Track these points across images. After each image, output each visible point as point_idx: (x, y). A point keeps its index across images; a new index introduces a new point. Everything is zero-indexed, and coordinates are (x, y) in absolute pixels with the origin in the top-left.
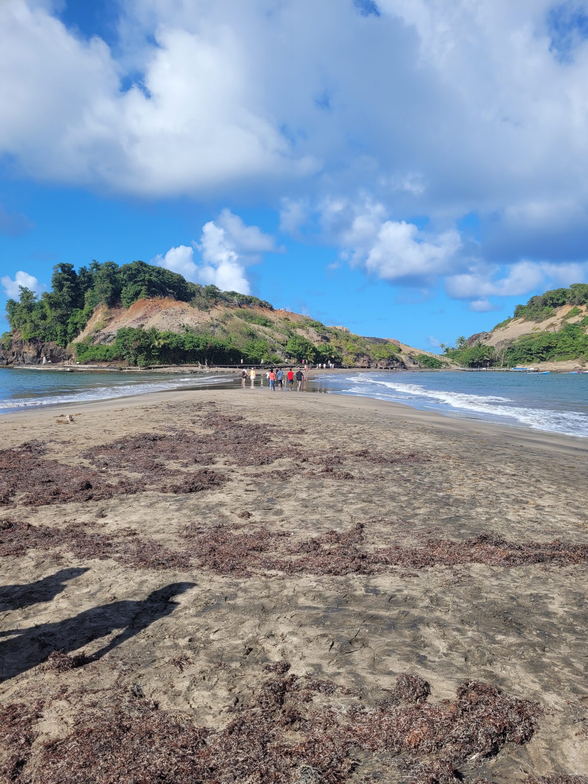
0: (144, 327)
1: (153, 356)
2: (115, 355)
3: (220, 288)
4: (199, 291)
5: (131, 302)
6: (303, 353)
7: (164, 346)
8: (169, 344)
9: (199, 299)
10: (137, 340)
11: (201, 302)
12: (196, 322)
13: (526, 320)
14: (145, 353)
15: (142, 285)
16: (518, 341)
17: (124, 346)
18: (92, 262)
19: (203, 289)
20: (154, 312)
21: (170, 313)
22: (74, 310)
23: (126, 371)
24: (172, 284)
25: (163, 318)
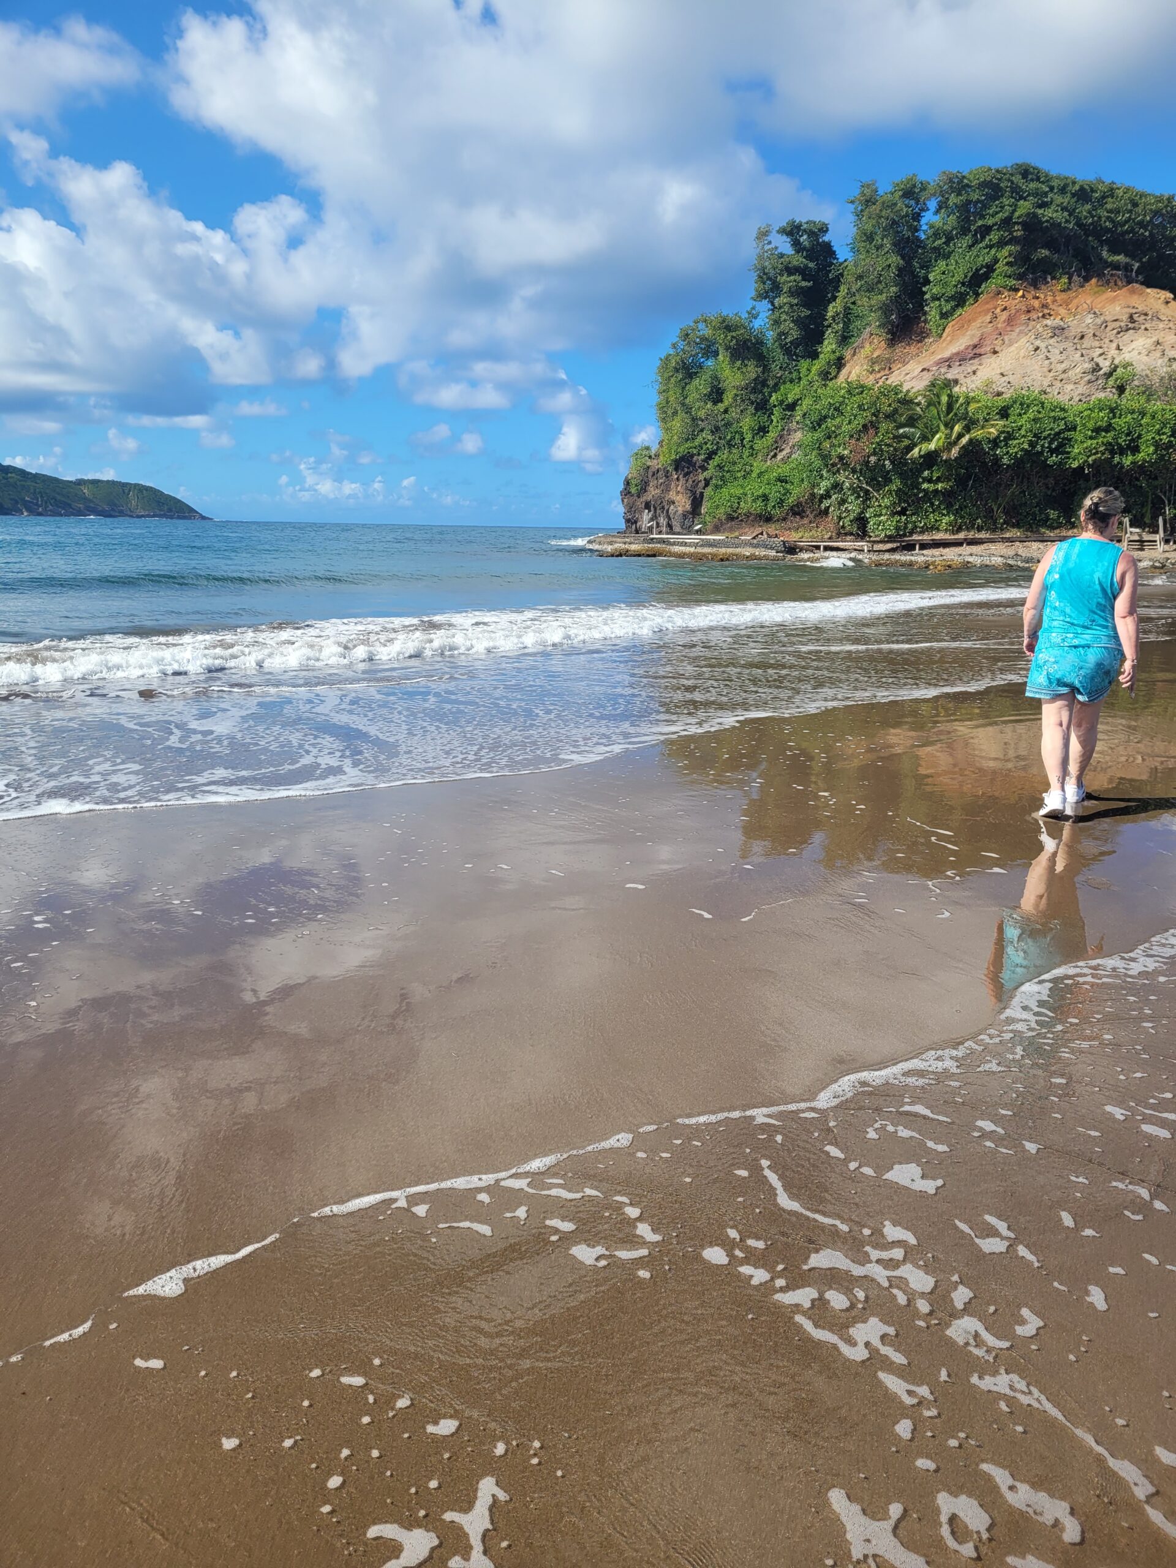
1: (928, 496)
2: (797, 492)
5: (954, 309)
7: (970, 451)
8: (995, 443)
10: (864, 431)
14: (896, 485)
15: (1001, 244)
17: (824, 457)
20: (1014, 334)
21: (1073, 331)
22: (803, 363)
24: (1127, 232)
25: (1037, 349)
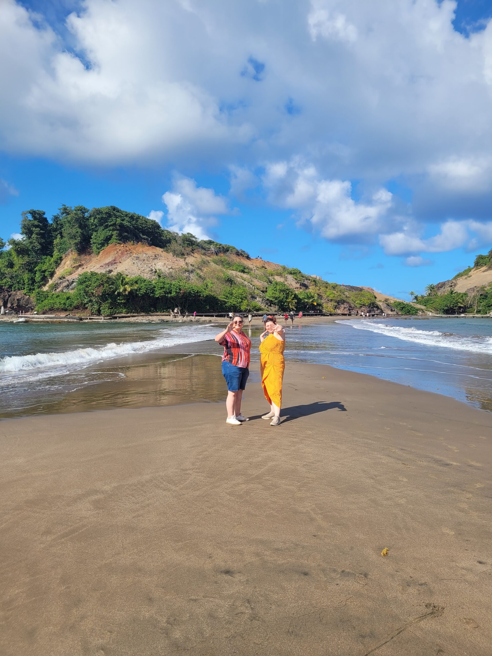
0: (112, 273)
1: (119, 304)
2: (75, 303)
3: (196, 237)
4: (175, 239)
5: (101, 247)
6: (284, 300)
7: (131, 292)
8: (136, 290)
9: (174, 245)
10: (99, 286)
11: (176, 248)
12: (170, 267)
14: (110, 301)
15: (113, 230)
16: (489, 288)
17: (86, 292)
18: (62, 207)
19: (180, 237)
20: (124, 258)
21: (141, 258)
22: (44, 257)
23: (86, 321)
24: (146, 230)
25: (134, 263)
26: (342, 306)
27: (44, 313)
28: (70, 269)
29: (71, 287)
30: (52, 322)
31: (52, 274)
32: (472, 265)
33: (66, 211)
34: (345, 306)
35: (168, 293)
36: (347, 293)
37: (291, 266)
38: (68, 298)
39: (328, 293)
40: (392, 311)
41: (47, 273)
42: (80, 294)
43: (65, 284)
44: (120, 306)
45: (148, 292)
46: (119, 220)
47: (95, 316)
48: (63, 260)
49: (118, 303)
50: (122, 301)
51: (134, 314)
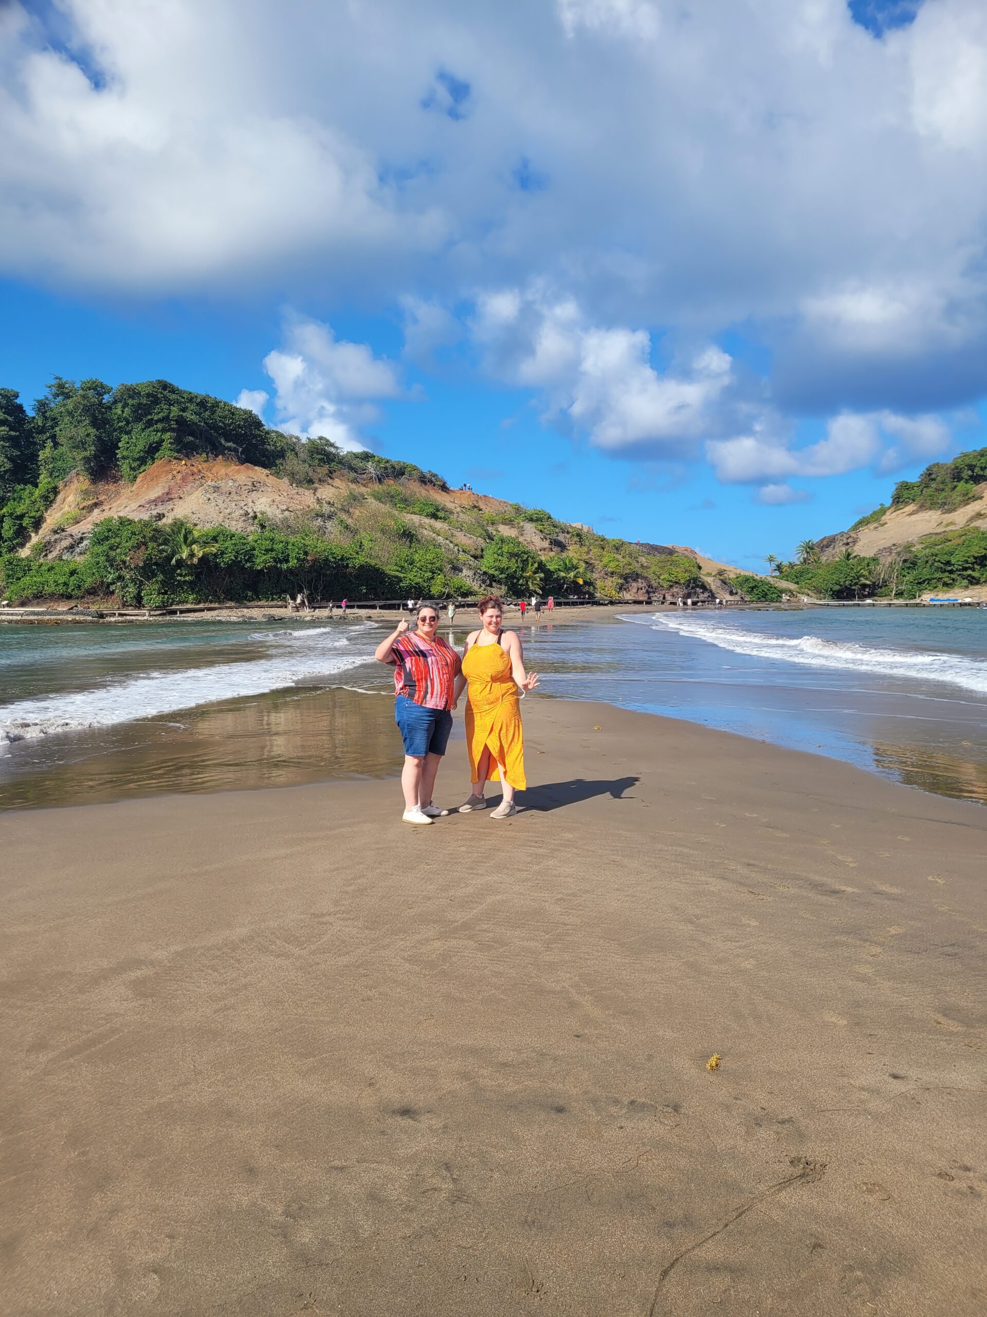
0: (164, 520)
1: (181, 584)
2: (89, 582)
3: (337, 445)
4: (293, 450)
5: (140, 466)
6: (519, 573)
7: (204, 559)
8: (216, 555)
9: (291, 463)
10: (138, 547)
11: (297, 468)
12: (284, 507)
13: (922, 508)
14: (160, 577)
15: (164, 431)
16: (919, 547)
17: (110, 561)
18: (54, 382)
19: (303, 445)
20: (188, 488)
21: (225, 489)
22: (19, 487)
23: (113, 619)
24: (232, 430)
25: (209, 499)
26: (634, 584)
27: (23, 604)
28: (75, 512)
29: (78, 550)
30: (40, 622)
31: (38, 523)
32: (888, 502)
33: (62, 391)
34: (640, 585)
35: (281, 562)
36: (643, 560)
37: (532, 505)
38: (73, 573)
39: (605, 560)
40: (731, 593)
41: (26, 522)
42: (98, 563)
43: (66, 543)
44: (182, 589)
45: (239, 559)
46: (175, 411)
47: (130, 608)
48: (59, 492)
49: (179, 581)
50: (187, 578)
51: (213, 605)
